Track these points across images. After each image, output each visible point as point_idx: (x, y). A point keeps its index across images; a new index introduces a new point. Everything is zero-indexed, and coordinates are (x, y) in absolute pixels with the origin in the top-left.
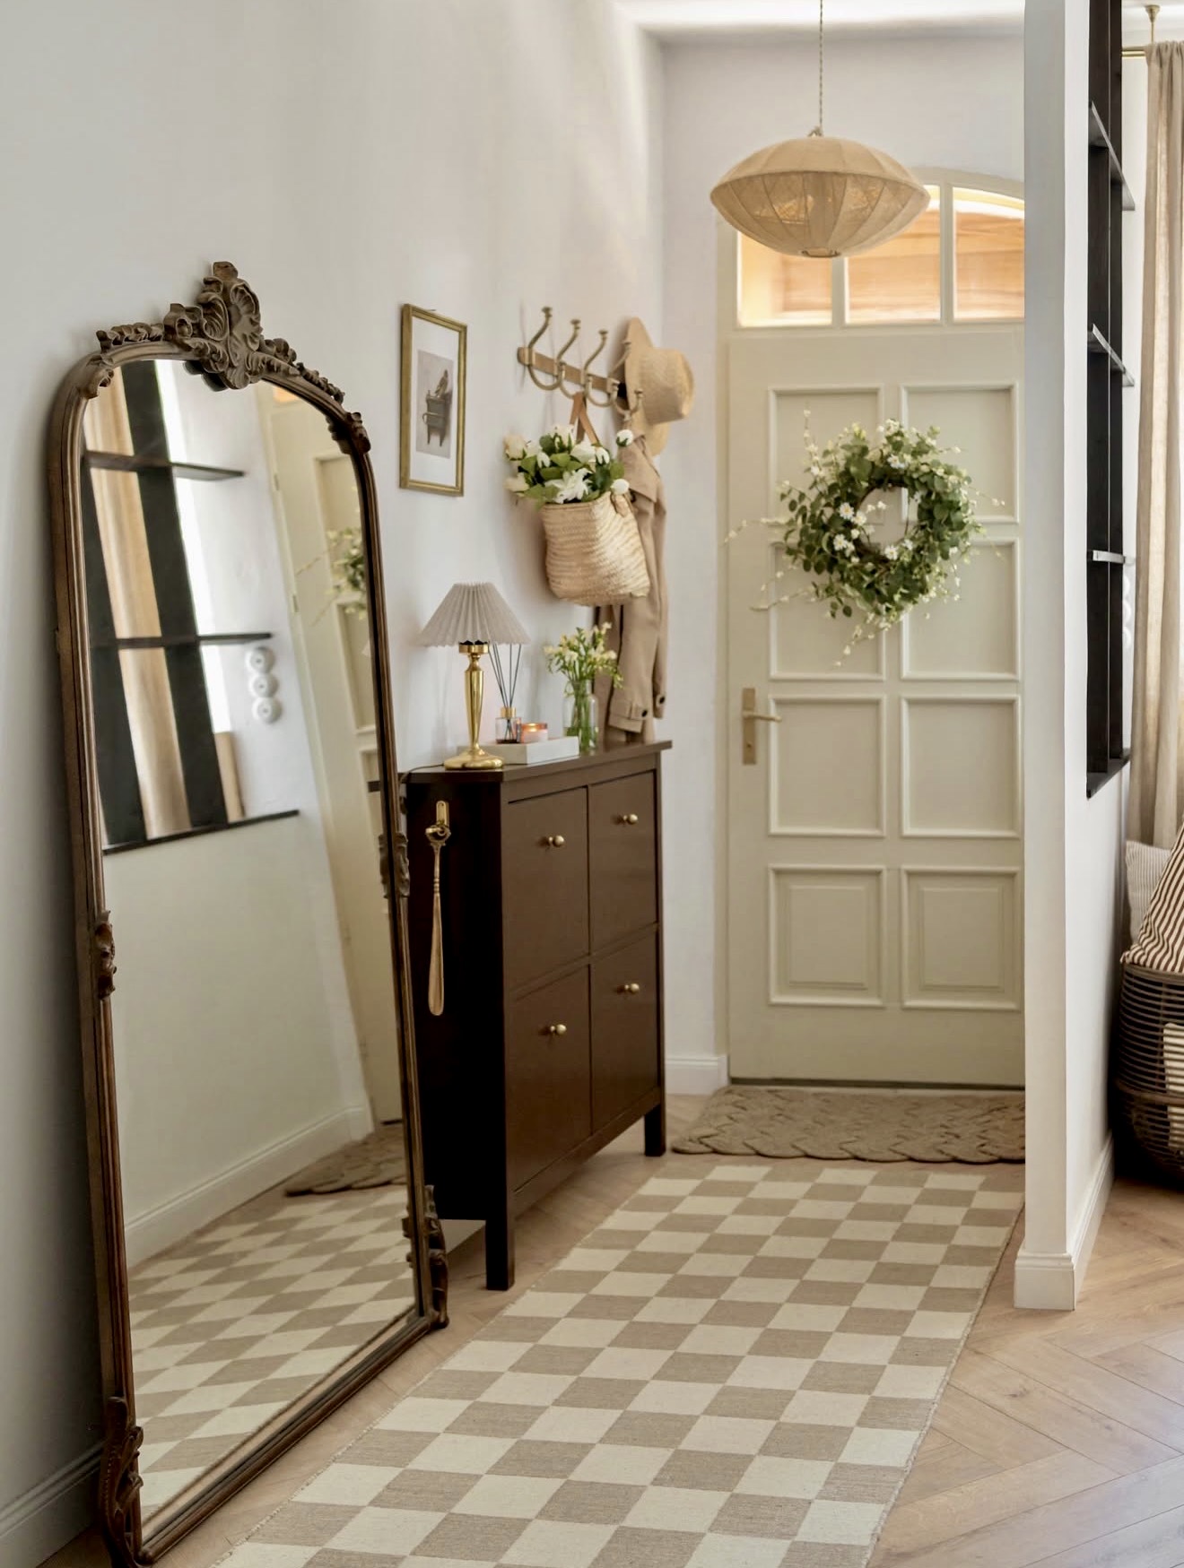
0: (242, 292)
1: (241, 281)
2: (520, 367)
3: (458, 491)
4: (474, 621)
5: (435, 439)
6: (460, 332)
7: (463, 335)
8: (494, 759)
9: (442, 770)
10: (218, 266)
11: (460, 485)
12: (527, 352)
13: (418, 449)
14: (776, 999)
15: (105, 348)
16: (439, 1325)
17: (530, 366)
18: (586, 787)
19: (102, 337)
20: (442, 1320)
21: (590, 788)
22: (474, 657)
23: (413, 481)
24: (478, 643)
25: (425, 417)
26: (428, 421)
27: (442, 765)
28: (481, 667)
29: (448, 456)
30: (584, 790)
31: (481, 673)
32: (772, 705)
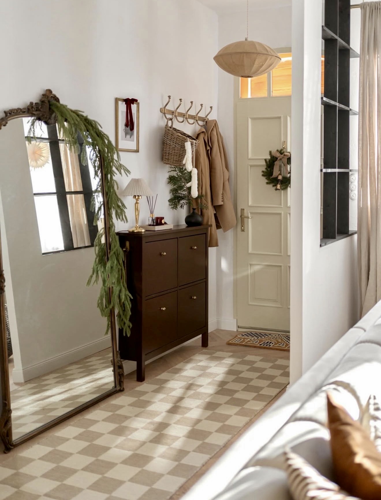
0: (54, 97)
1: (53, 94)
2: (162, 114)
3: (137, 151)
4: (139, 190)
5: (128, 136)
6: (137, 105)
7: (138, 105)
8: (142, 230)
9: (127, 232)
10: (47, 90)
11: (138, 149)
12: (163, 109)
13: (122, 139)
14: (250, 303)
15: (6, 115)
16: (121, 390)
17: (164, 113)
18: (177, 238)
19: (5, 112)
20: (122, 389)
21: (179, 238)
22: (137, 200)
23: (120, 149)
24: (138, 196)
25: (124, 130)
26: (125, 131)
27: (128, 231)
28: (139, 202)
29: (133, 141)
30: (177, 239)
31: (139, 204)
32: (249, 214)
